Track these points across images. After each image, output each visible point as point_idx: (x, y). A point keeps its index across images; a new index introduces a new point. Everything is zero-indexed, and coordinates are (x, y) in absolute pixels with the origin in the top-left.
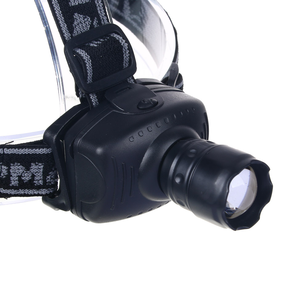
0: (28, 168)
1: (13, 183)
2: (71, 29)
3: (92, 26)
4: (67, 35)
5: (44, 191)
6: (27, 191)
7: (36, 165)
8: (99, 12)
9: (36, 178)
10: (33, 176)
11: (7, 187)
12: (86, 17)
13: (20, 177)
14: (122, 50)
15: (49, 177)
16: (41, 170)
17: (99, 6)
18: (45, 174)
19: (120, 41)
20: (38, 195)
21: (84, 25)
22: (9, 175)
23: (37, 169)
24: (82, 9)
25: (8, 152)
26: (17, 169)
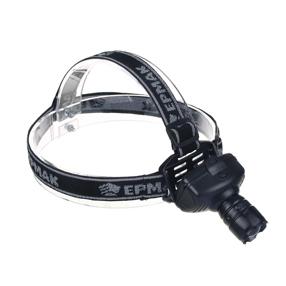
0: (154, 185)
1: (149, 193)
2: (168, 121)
3: (177, 119)
4: (167, 124)
5: (163, 195)
6: (155, 196)
7: (158, 183)
8: (180, 114)
9: (159, 189)
10: (157, 188)
11: (147, 194)
12: (174, 116)
13: (151, 189)
14: (192, 128)
15: (164, 188)
16: (160, 185)
18: (162, 187)
19: (191, 124)
20: (160, 197)
21: (174, 119)
22: (147, 189)
23: (158, 185)
24: (173, 112)
25: (145, 178)
26: (150, 186)
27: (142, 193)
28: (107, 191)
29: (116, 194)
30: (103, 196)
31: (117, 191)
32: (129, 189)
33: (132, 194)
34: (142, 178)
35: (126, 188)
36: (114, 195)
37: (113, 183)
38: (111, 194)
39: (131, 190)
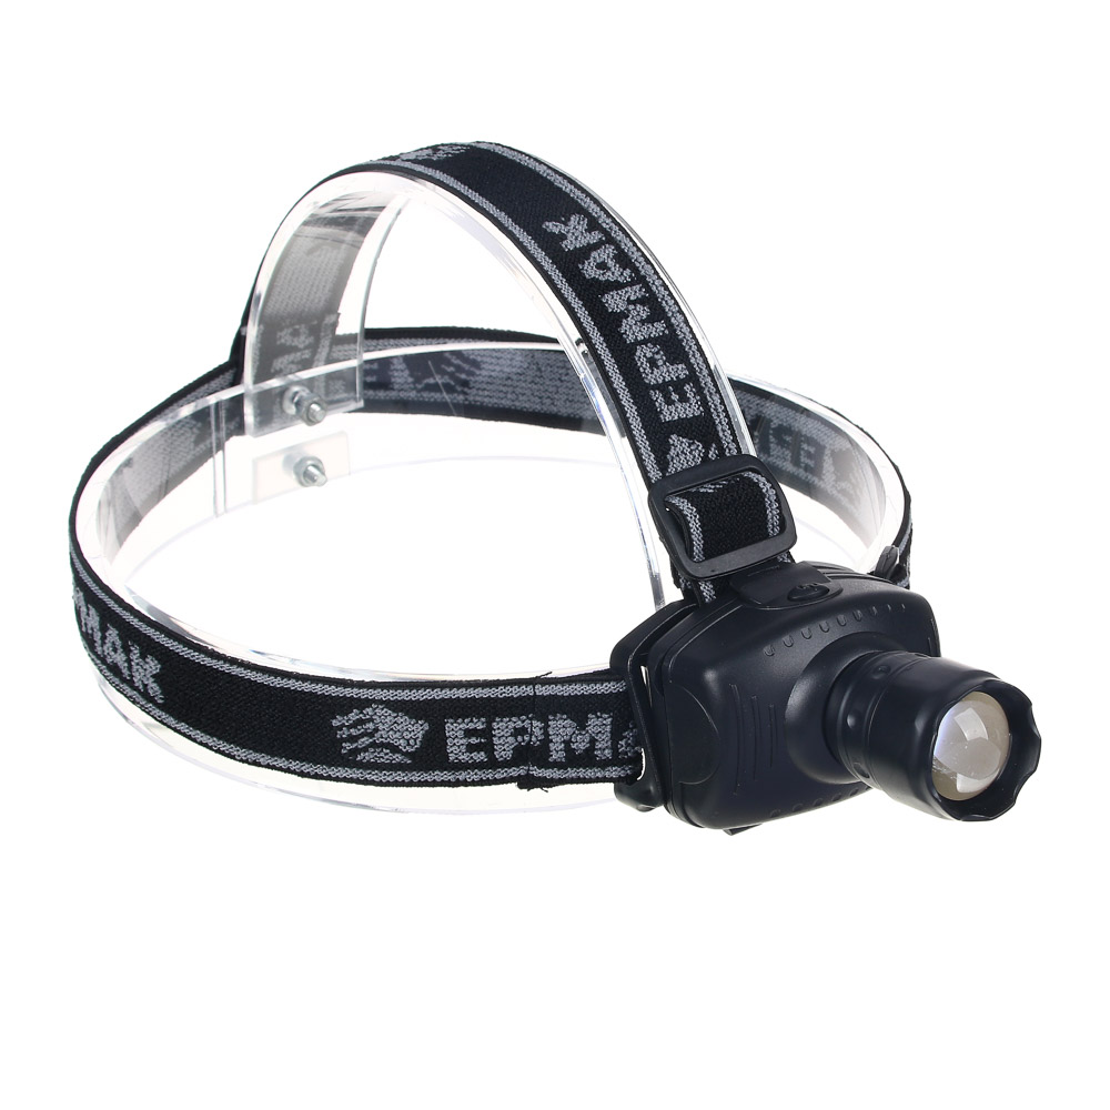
0: (582, 726)
1: (555, 756)
2: (662, 464)
3: (705, 459)
4: (655, 475)
5: (614, 772)
6: (582, 773)
7: (598, 717)
8: (721, 434)
9: (599, 745)
10: (593, 741)
11: (546, 765)
12: (693, 443)
13: (567, 743)
14: (764, 502)
15: (623, 743)
16: (609, 728)
17: (720, 422)
18: (616, 735)
19: (761, 485)
20: (604, 780)
21: (690, 457)
22: (547, 741)
23: (600, 725)
24: (685, 428)
25: (542, 691)
26: (561, 728)
27: (524, 755)
28: (366, 741)
29: (406, 754)
30: (349, 761)
31: (412, 742)
32: (468, 733)
33: (481, 756)
34: (529, 690)
35: (454, 730)
36: (398, 758)
37: (397, 706)
38: (386, 756)
39: (474, 740)
